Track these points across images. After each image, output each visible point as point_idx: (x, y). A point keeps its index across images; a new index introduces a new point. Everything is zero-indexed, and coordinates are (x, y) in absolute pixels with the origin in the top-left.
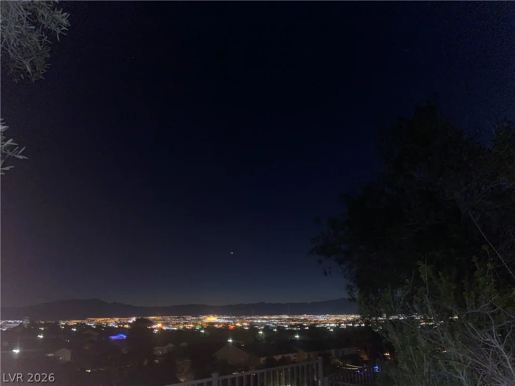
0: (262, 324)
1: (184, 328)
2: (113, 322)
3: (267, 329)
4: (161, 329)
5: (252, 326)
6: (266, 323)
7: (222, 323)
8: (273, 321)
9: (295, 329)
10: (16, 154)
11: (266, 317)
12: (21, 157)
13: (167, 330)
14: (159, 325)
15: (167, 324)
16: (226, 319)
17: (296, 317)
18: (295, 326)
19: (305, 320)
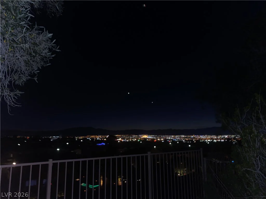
0: (170, 140)
1: (132, 140)
2: (98, 138)
3: (173, 142)
4: (121, 141)
5: (165, 140)
6: (172, 139)
7: (150, 138)
8: (177, 138)
9: (188, 142)
10: (56, 49)
11: (173, 136)
12: (58, 50)
13: (124, 141)
14: (120, 139)
15: (124, 139)
16: (152, 137)
17: (188, 136)
18: (189, 140)
19: (194, 138)
